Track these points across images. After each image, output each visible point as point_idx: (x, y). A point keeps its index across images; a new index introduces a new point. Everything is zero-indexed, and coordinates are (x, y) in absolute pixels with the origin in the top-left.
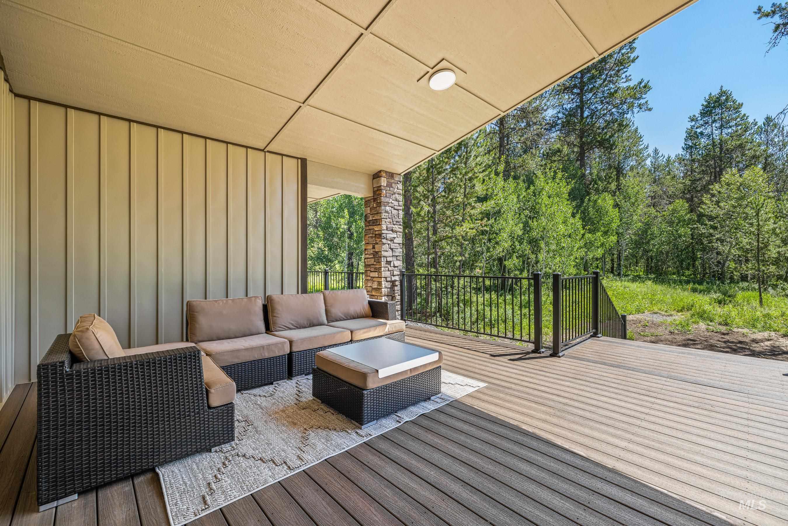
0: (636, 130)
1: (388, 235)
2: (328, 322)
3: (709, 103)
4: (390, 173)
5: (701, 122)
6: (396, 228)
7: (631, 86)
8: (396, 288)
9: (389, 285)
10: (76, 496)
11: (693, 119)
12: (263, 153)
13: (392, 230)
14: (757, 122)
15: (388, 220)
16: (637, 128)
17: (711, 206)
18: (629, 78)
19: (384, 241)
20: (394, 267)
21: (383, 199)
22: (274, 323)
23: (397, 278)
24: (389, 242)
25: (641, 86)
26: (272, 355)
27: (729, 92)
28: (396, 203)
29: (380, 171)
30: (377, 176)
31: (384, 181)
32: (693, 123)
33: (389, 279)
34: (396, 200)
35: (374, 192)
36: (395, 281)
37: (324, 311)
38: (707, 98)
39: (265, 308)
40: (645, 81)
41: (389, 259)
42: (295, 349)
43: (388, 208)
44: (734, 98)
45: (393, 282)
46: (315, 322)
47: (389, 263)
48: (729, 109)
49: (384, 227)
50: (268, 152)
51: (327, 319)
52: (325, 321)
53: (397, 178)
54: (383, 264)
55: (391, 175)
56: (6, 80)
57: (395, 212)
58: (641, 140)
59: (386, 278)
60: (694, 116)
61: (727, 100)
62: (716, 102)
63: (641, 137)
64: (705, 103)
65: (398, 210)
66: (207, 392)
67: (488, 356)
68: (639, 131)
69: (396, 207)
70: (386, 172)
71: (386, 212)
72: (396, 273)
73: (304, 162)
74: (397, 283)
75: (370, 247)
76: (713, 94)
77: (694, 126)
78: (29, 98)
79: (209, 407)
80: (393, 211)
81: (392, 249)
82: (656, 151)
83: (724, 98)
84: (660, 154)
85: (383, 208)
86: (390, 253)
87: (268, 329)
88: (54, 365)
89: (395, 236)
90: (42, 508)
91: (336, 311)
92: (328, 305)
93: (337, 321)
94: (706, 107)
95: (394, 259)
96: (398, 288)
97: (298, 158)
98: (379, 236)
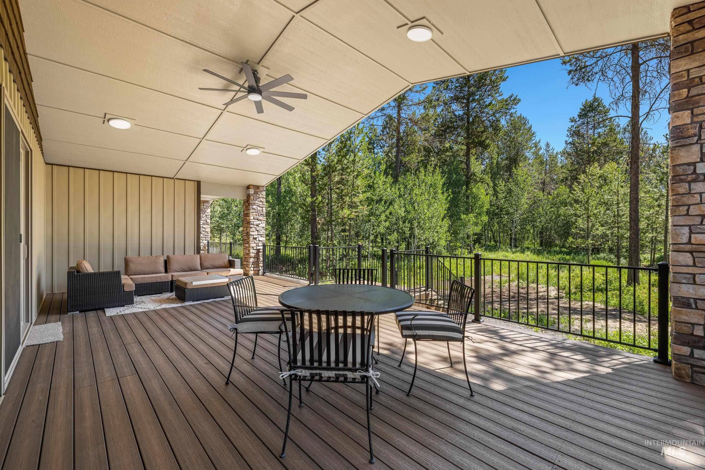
0: (530, 128)
1: (254, 223)
2: (202, 269)
3: (585, 107)
4: (256, 186)
5: (579, 123)
6: (261, 218)
7: (505, 98)
8: (260, 253)
9: (255, 252)
10: (78, 312)
11: (572, 120)
12: (173, 180)
13: (258, 220)
14: (619, 125)
15: (255, 213)
16: (531, 126)
17: (579, 192)
18: (501, 93)
19: (251, 226)
20: (259, 241)
21: (251, 202)
22: (170, 269)
23: (261, 248)
24: (255, 226)
25: (512, 99)
26: (162, 281)
27: (600, 99)
28: (261, 203)
29: (249, 185)
30: (248, 187)
31: (252, 191)
32: (573, 123)
33: (255, 248)
34: (261, 201)
35: (247, 197)
36: (260, 249)
37: (199, 264)
38: (584, 103)
39: (166, 262)
40: (515, 96)
41: (255, 237)
42: (174, 279)
43: (254, 207)
44: (604, 104)
45: (258, 251)
46: (193, 269)
47: (255, 239)
48: (600, 113)
49: (252, 218)
50: (176, 179)
51: (201, 268)
52: (200, 269)
53: (261, 189)
54: (251, 239)
55: (257, 187)
56: (43, 156)
57: (259, 208)
58: (535, 135)
59: (253, 247)
60: (573, 117)
61: (598, 105)
62: (590, 106)
63: (534, 134)
64: (582, 107)
65: (262, 207)
66: (123, 286)
67: (282, 287)
68: (532, 129)
69: (260, 206)
70: (253, 186)
71: (253, 209)
72: (260, 244)
73: (199, 183)
74: (261, 250)
75: (245, 229)
76: (589, 100)
77: (573, 126)
78: (52, 164)
79: (124, 291)
80: (258, 208)
81: (258, 231)
82: (548, 145)
83: (597, 103)
84: (551, 148)
85: (251, 206)
86: (256, 233)
87: (166, 271)
88: (72, 272)
89: (260, 223)
90: (69, 313)
91: (206, 264)
92: (202, 260)
93: (207, 269)
94: (583, 110)
95: (259, 236)
96: (261, 254)
97: (195, 181)
98: (249, 223)
